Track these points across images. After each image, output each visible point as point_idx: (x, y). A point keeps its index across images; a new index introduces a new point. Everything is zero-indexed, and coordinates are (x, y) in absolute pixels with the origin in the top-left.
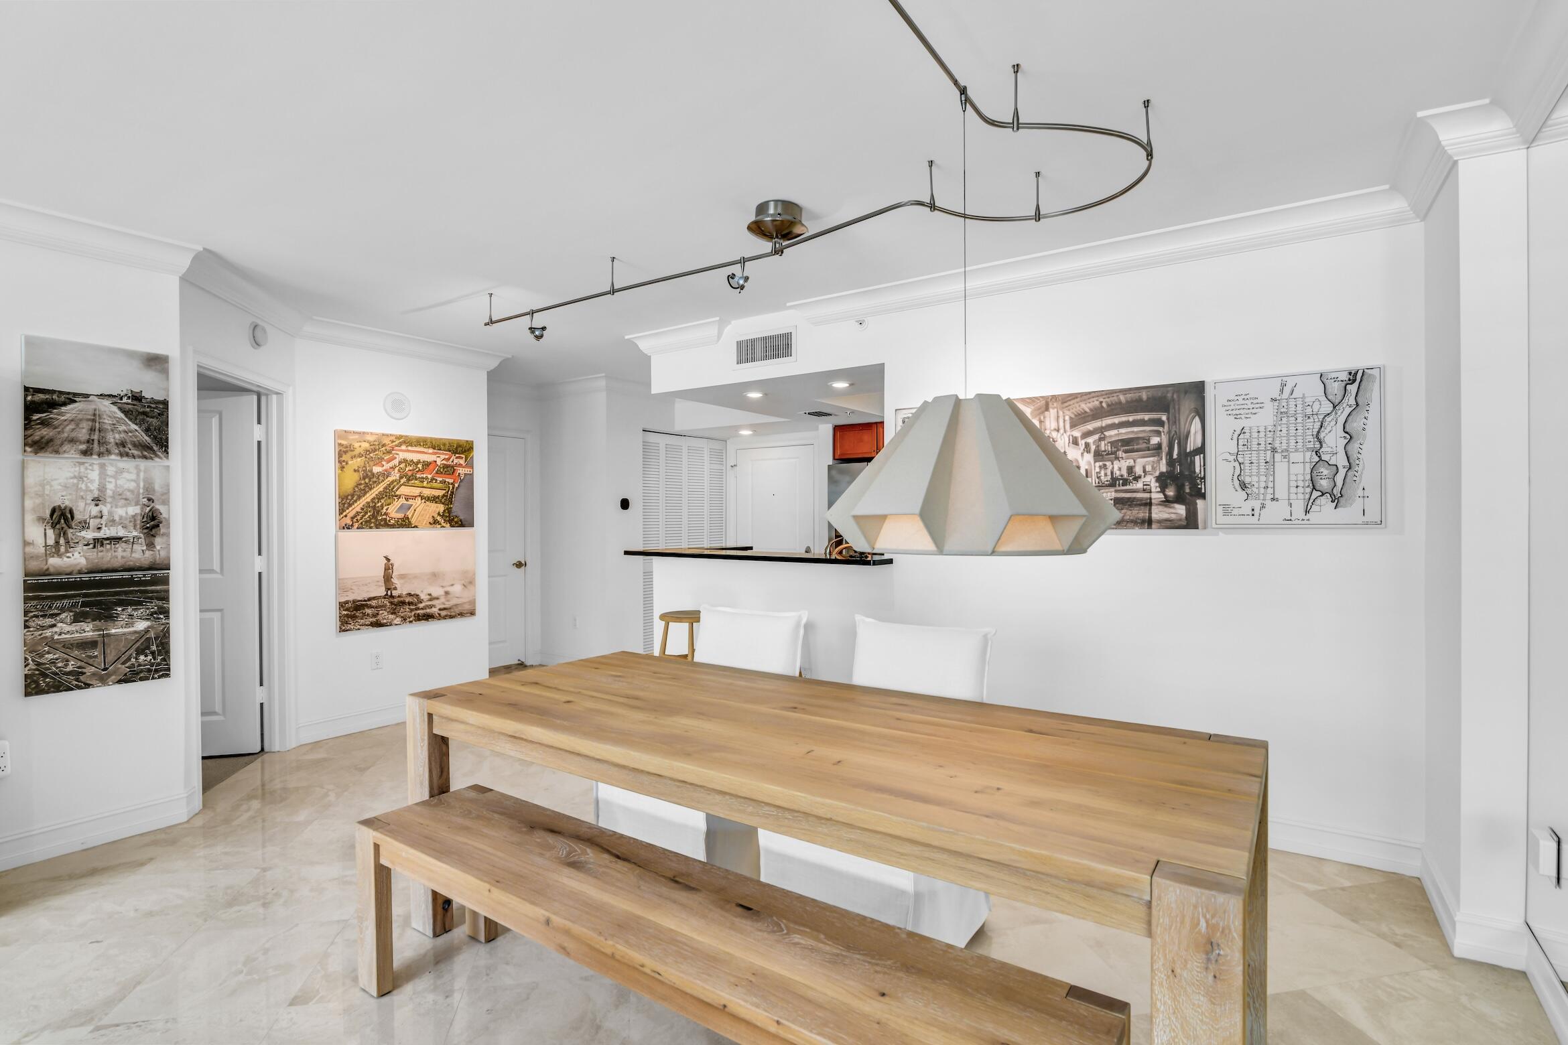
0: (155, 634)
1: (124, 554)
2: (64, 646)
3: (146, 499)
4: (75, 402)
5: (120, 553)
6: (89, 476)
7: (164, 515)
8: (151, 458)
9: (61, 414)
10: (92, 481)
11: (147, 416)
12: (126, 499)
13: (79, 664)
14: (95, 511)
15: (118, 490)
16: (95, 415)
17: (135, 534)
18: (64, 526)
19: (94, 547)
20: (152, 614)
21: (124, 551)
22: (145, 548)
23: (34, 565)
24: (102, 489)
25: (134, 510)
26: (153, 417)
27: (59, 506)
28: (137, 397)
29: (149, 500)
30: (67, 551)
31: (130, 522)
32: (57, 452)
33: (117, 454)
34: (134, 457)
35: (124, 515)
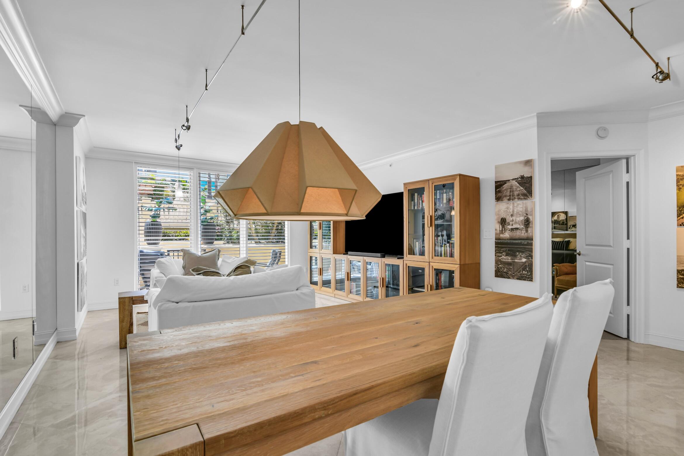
0: (528, 264)
1: (519, 234)
2: (504, 263)
3: (525, 214)
4: (506, 183)
5: (518, 234)
6: (510, 207)
7: (531, 220)
8: (527, 199)
9: (503, 188)
10: (511, 209)
11: (526, 184)
12: (520, 214)
13: (507, 270)
14: (511, 219)
15: (518, 211)
16: (511, 186)
17: (522, 227)
18: (504, 224)
19: (511, 231)
20: (527, 256)
21: (519, 233)
22: (525, 232)
23: (497, 236)
24: (513, 211)
25: (522, 218)
26: (527, 184)
27: (503, 218)
28: (522, 177)
29: (527, 214)
30: (505, 233)
31: (521, 222)
32: (502, 200)
33: (517, 199)
34: (522, 199)
35: (519, 220)
